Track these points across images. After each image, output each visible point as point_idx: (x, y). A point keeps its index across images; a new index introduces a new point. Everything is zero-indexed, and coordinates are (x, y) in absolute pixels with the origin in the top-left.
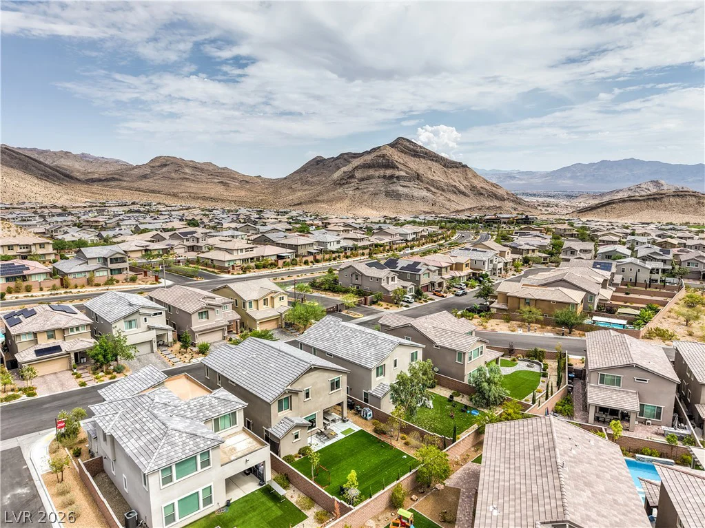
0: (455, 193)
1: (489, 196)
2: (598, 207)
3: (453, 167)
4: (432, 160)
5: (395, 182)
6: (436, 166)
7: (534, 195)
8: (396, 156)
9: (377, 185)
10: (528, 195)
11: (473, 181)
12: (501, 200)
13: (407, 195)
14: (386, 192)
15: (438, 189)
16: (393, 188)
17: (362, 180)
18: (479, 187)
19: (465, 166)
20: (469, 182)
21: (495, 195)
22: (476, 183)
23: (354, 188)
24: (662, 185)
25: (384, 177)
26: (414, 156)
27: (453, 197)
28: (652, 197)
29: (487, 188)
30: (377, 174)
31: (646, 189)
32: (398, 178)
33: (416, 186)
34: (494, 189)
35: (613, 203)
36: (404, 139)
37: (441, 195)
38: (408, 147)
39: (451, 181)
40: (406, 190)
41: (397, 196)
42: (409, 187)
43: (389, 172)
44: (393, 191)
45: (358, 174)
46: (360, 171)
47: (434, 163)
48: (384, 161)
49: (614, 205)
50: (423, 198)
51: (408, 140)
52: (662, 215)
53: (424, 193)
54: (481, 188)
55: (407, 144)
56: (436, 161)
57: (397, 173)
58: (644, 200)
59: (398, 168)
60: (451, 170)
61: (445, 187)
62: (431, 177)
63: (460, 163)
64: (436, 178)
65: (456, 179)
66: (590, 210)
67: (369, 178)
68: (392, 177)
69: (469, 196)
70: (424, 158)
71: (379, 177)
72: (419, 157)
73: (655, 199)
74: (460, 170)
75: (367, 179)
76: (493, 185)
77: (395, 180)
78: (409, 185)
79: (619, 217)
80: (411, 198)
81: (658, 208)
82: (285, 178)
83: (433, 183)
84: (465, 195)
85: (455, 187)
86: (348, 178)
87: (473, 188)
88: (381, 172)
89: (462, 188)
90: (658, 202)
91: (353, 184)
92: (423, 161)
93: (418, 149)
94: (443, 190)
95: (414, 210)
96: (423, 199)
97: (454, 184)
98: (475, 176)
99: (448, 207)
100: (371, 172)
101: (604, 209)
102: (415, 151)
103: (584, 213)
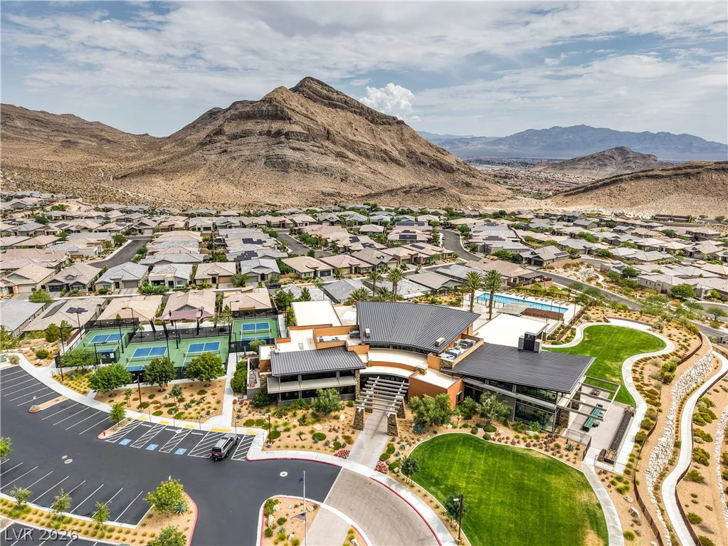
0: (385, 161)
1: (432, 166)
2: (597, 187)
3: (384, 123)
4: (355, 112)
5: (281, 142)
6: (359, 121)
7: (488, 163)
8: (296, 102)
9: (256, 146)
10: (480, 162)
11: (410, 143)
12: (449, 172)
13: (299, 164)
14: (268, 157)
15: (360, 154)
16: (278, 152)
17: (234, 137)
18: (418, 152)
19: (400, 123)
20: (405, 146)
21: (441, 164)
22: (415, 146)
23: (219, 150)
24: (628, 153)
25: (269, 133)
26: (330, 105)
27: (380, 167)
28: (684, 171)
29: (431, 154)
30: (259, 128)
31: (610, 156)
32: (287, 135)
33: (315, 149)
34: (439, 155)
35: (621, 180)
36: (313, 79)
37: (362, 163)
38: (319, 92)
39: (380, 143)
40: (298, 155)
41: (282, 166)
42: (303, 150)
43: (276, 126)
44: (278, 157)
45: (230, 129)
46: (233, 124)
47: (357, 117)
48: (270, 108)
49: (623, 185)
50: (326, 169)
51: (319, 82)
52: (702, 203)
53: (330, 161)
54: (422, 153)
55: (318, 88)
56: (360, 114)
57: (287, 127)
58: (669, 177)
59: (290, 119)
60: (381, 127)
61: (371, 152)
62: (351, 137)
63: (394, 118)
64: (358, 138)
65: (388, 141)
66: (584, 192)
67: (245, 134)
68: (278, 133)
69: (404, 166)
70: (342, 108)
71: (260, 134)
72: (335, 106)
73: (687, 175)
74: (395, 127)
75: (241, 137)
76: (438, 150)
77: (283, 138)
78: (302, 147)
79: (633, 204)
80: (305, 169)
81: (693, 190)
82: (169, 137)
83: (353, 146)
84: (399, 164)
85: (385, 152)
86: (214, 134)
87: (411, 154)
88: (265, 126)
89: (395, 154)
90: (693, 181)
91: (218, 144)
92: (341, 113)
93: (335, 96)
94: (368, 157)
95: (306, 189)
96: (325, 171)
97: (384, 147)
98: (415, 136)
99: (368, 183)
100: (249, 125)
101: (607, 190)
102: (329, 98)
103: (574, 197)
